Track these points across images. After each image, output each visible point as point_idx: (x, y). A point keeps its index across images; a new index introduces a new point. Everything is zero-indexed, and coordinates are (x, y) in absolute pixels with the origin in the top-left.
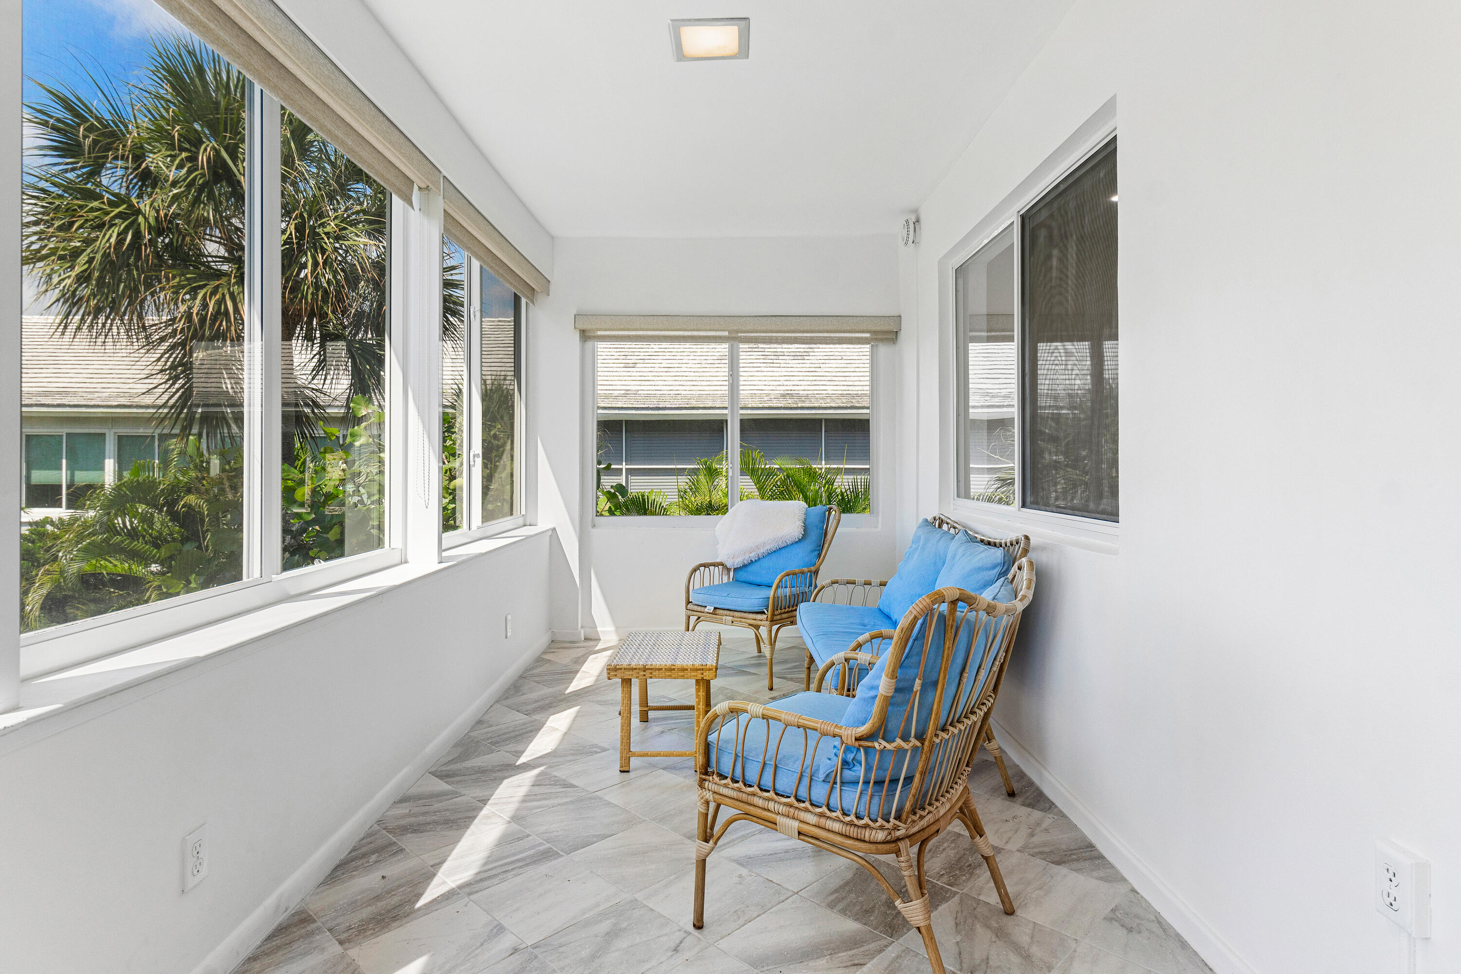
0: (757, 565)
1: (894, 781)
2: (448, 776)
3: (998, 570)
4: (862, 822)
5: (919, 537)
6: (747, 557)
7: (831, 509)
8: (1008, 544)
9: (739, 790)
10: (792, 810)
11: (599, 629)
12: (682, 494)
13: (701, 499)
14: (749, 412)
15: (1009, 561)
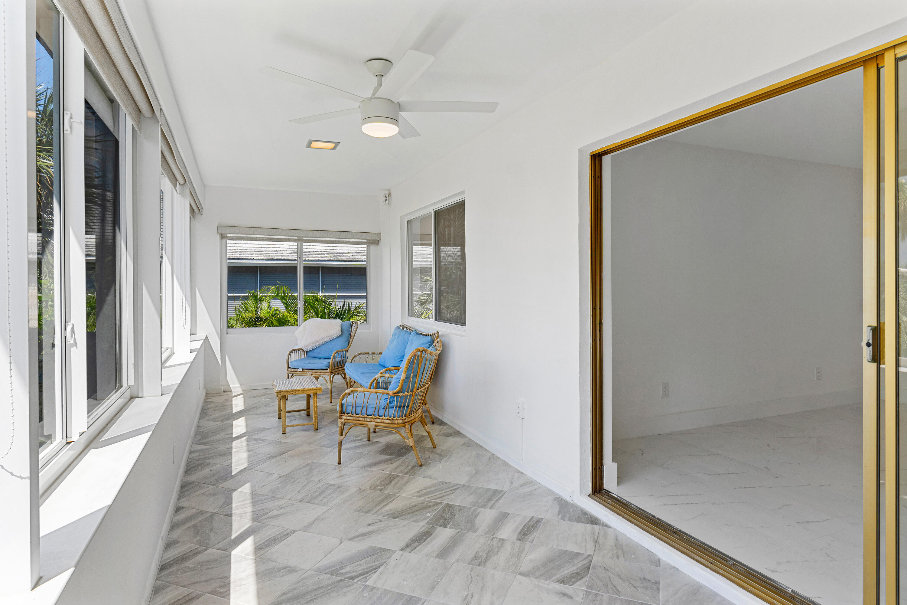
0: (319, 349)
1: (404, 407)
2: (205, 444)
3: (429, 344)
4: (395, 418)
5: (396, 333)
6: (314, 345)
7: (353, 322)
8: (431, 335)
9: (354, 417)
10: (373, 419)
11: (231, 386)
12: (238, 313)
13: (251, 314)
14: (275, 262)
15: (432, 342)
